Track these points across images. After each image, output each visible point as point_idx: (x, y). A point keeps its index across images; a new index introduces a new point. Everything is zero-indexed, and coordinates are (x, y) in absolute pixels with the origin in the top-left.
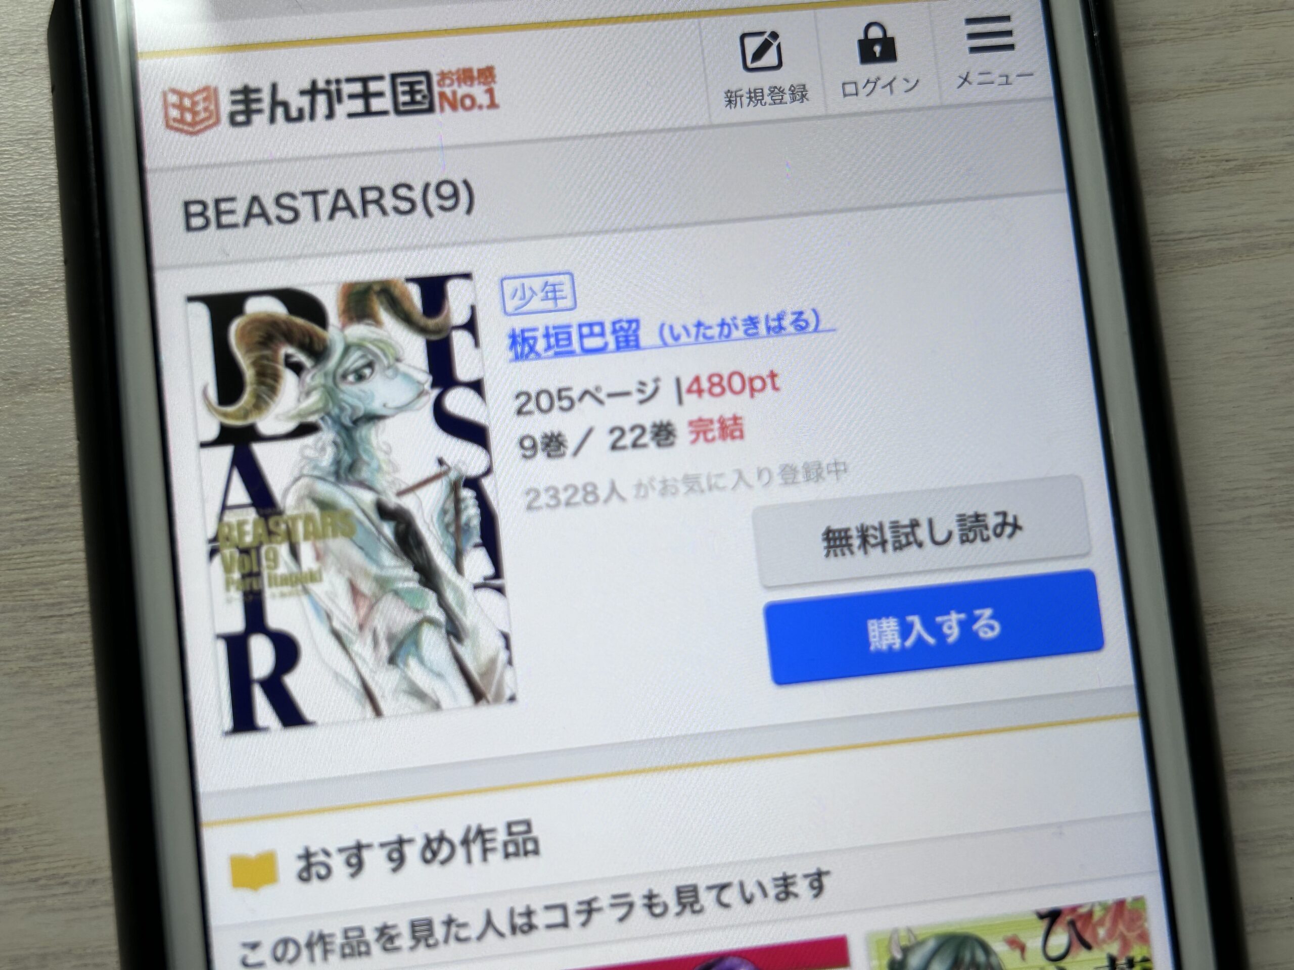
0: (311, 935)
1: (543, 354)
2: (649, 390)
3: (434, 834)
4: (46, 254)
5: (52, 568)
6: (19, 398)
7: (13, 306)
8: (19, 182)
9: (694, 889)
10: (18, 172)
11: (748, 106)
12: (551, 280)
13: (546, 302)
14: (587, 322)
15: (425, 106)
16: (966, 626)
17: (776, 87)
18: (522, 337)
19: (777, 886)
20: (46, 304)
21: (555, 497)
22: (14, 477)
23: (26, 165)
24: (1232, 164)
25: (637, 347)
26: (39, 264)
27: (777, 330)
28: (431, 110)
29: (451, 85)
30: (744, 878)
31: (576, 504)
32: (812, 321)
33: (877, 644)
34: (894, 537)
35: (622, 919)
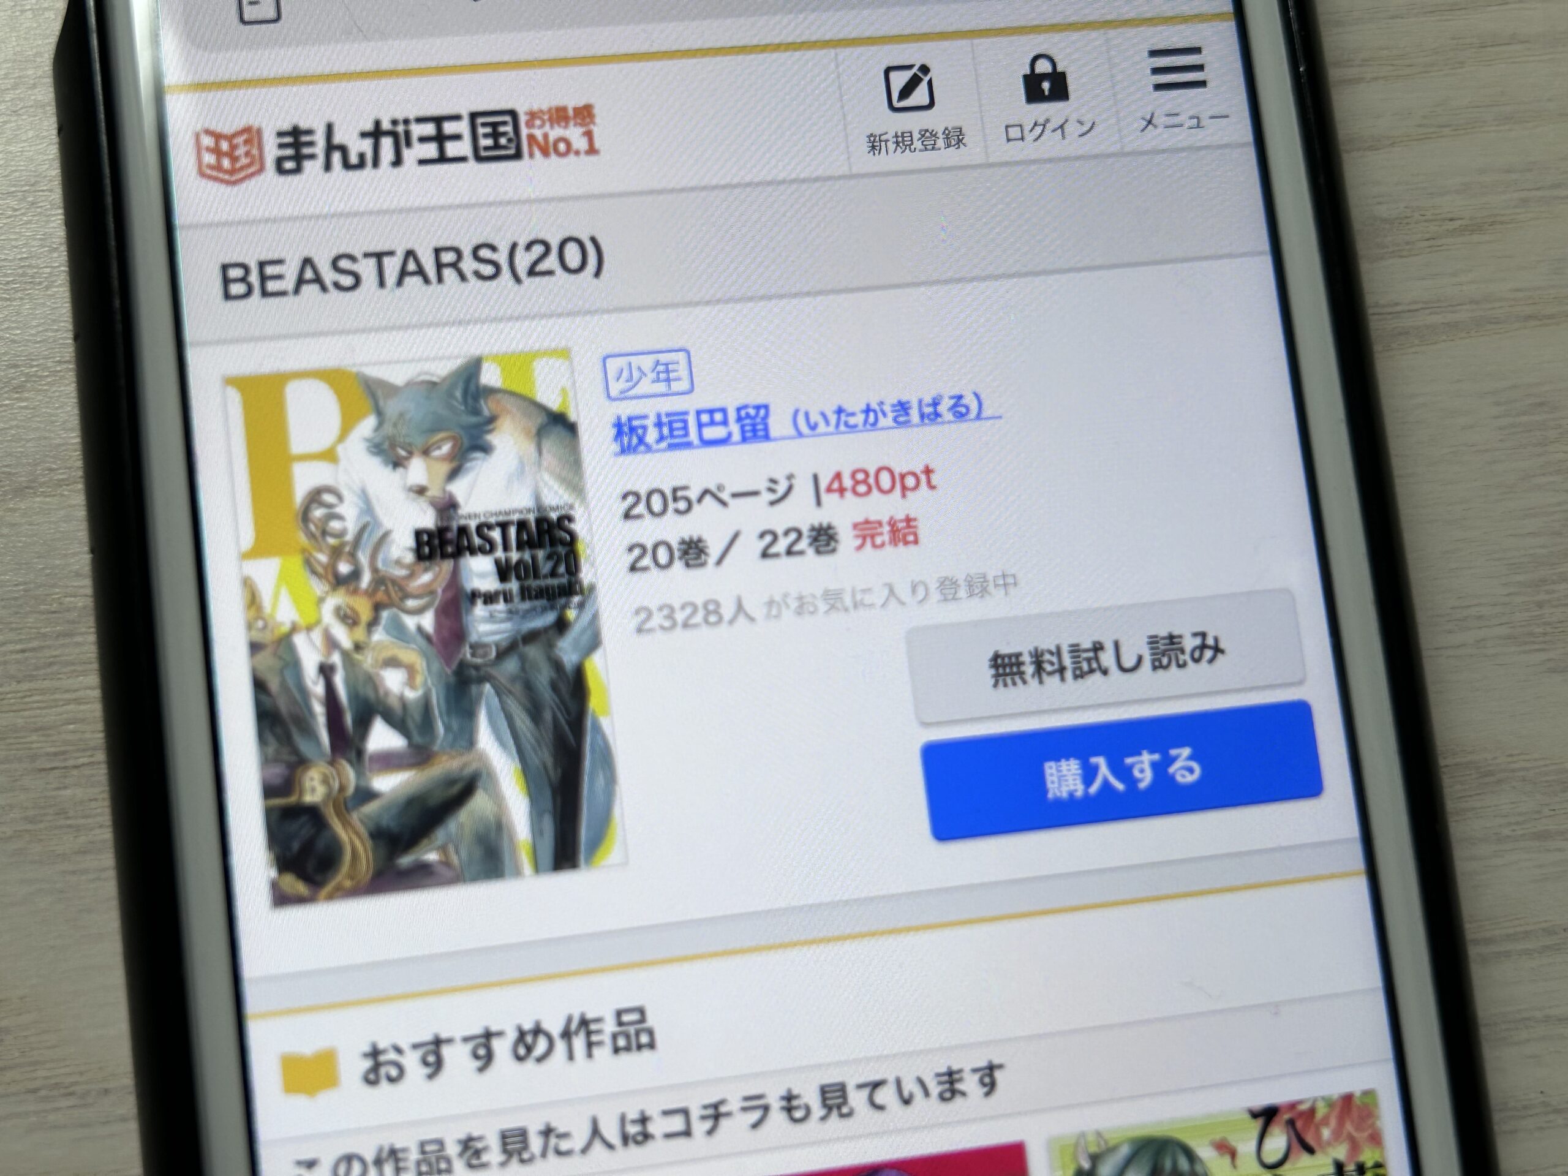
0: (381, 1150)
1: (655, 447)
2: (781, 489)
3: (528, 1026)
4: (46, 330)
5: (54, 710)
6: (12, 504)
7: (6, 393)
8: (13, 243)
9: (842, 1088)
10: (12, 230)
11: (895, 152)
12: (663, 358)
13: (656, 385)
14: (705, 408)
15: (512, 152)
16: (1160, 768)
17: (927, 131)
18: (630, 426)
19: (940, 1083)
20: (46, 390)
21: (670, 617)
22: (7, 599)
24: (1457, 223)
25: (767, 437)
26: (38, 342)
27: (932, 417)
28: (518, 156)
29: (542, 126)
30: (901, 1075)
31: (696, 626)
32: (974, 407)
33: (1057, 791)
34: (1074, 663)
35: (755, 1126)
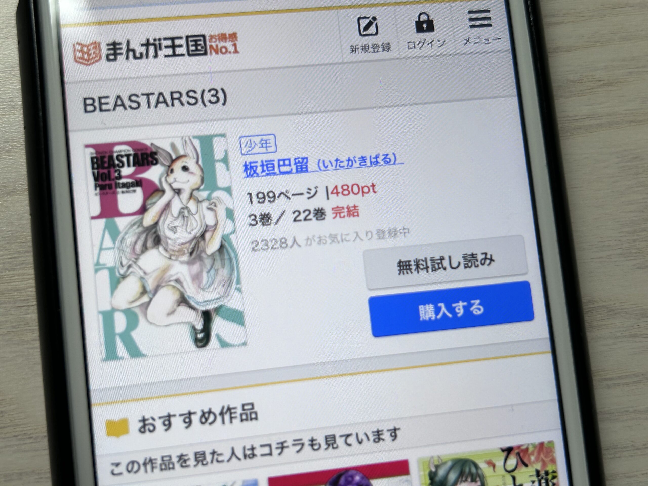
0: (146, 459)
1: (261, 174)
2: (313, 192)
3: (206, 410)
5: (24, 282)
6: (6, 198)
7: (3, 153)
8: (6, 92)
9: (334, 437)
10: (6, 86)
11: (361, 53)
12: (264, 138)
13: (262, 149)
14: (281, 159)
15: (203, 52)
16: (467, 309)
17: (375, 44)
18: (250, 166)
19: (374, 435)
20: (20, 152)
21: (266, 244)
22: (4, 237)
23: (9, 83)
24: (602, 82)
25: (307, 171)
26: (16, 132)
27: (375, 163)
28: (205, 54)
30: (358, 432)
31: (277, 248)
32: (393, 158)
33: (424, 317)
34: (432, 265)
35: (298, 452)
